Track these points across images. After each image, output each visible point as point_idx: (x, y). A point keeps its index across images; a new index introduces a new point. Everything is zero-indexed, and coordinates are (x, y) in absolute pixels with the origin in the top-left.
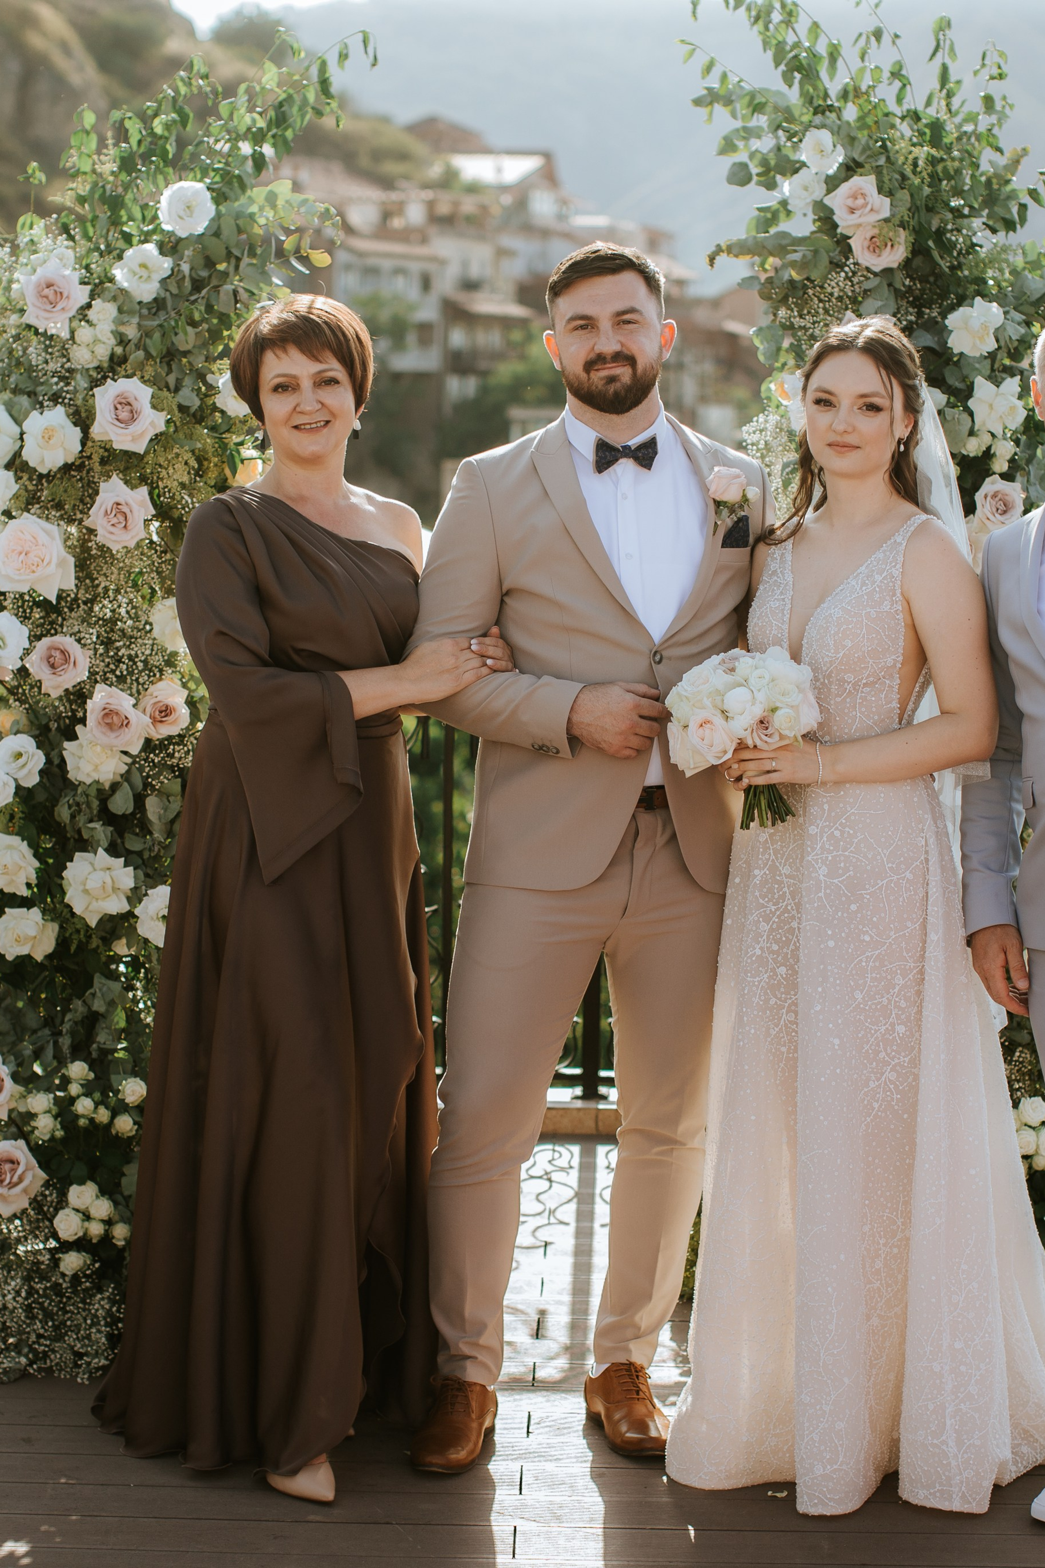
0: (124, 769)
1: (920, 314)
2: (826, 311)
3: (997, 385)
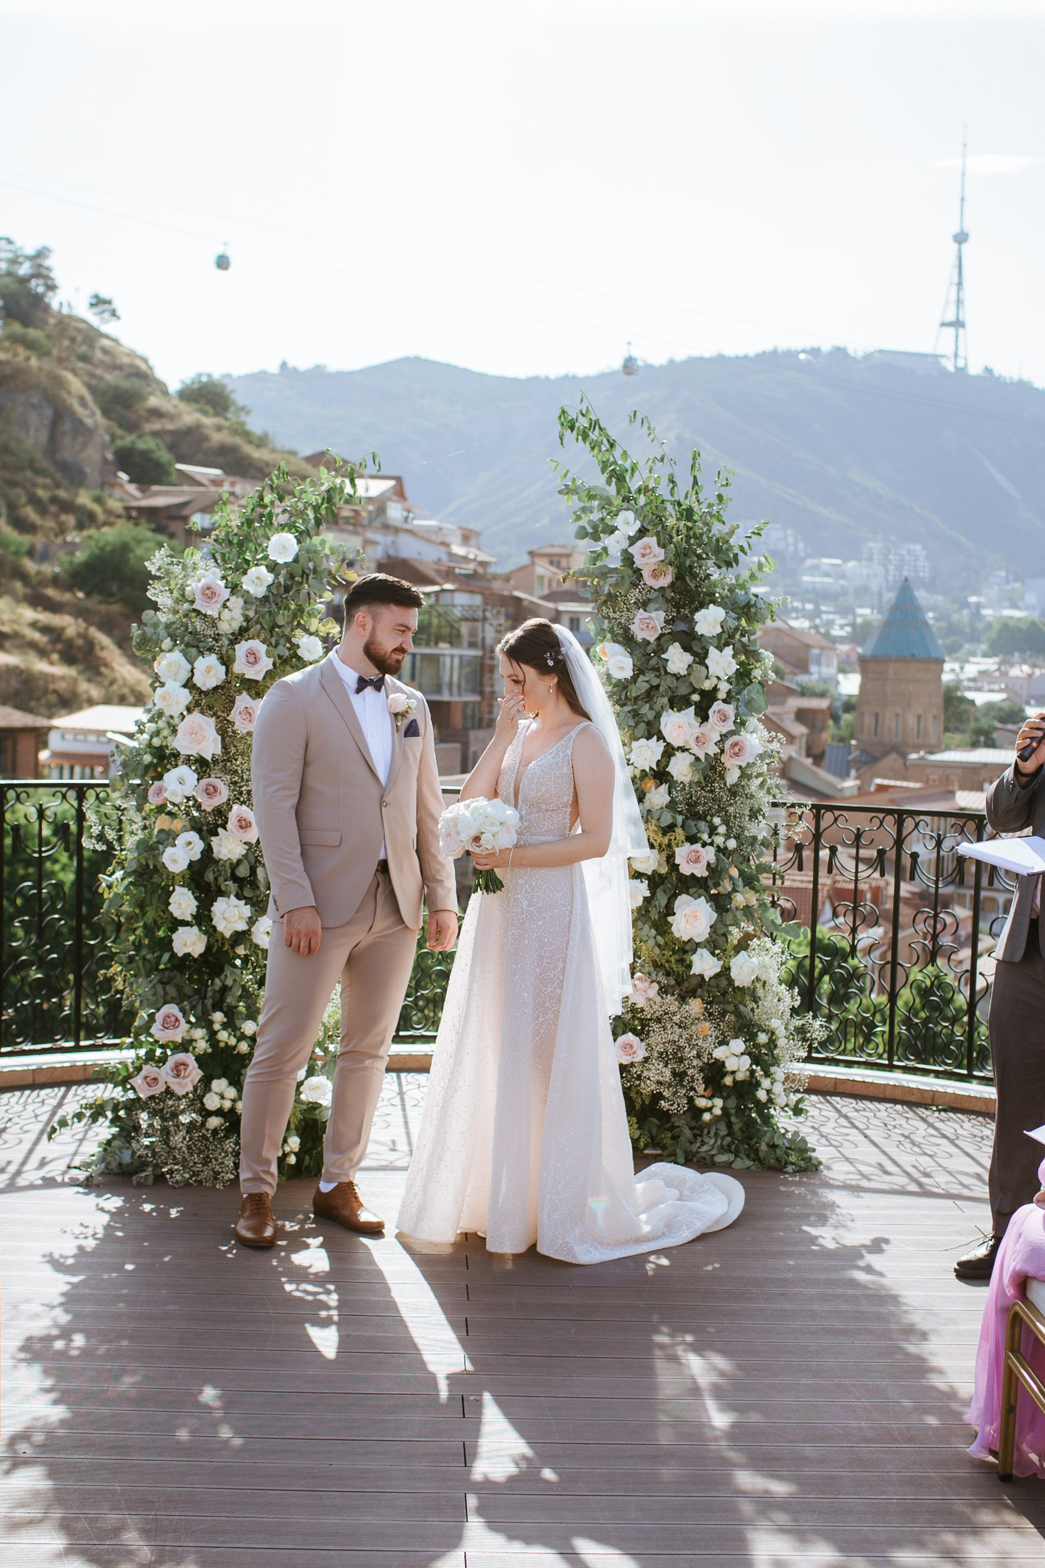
0: (244, 852)
1: (678, 612)
2: (628, 610)
3: (721, 651)
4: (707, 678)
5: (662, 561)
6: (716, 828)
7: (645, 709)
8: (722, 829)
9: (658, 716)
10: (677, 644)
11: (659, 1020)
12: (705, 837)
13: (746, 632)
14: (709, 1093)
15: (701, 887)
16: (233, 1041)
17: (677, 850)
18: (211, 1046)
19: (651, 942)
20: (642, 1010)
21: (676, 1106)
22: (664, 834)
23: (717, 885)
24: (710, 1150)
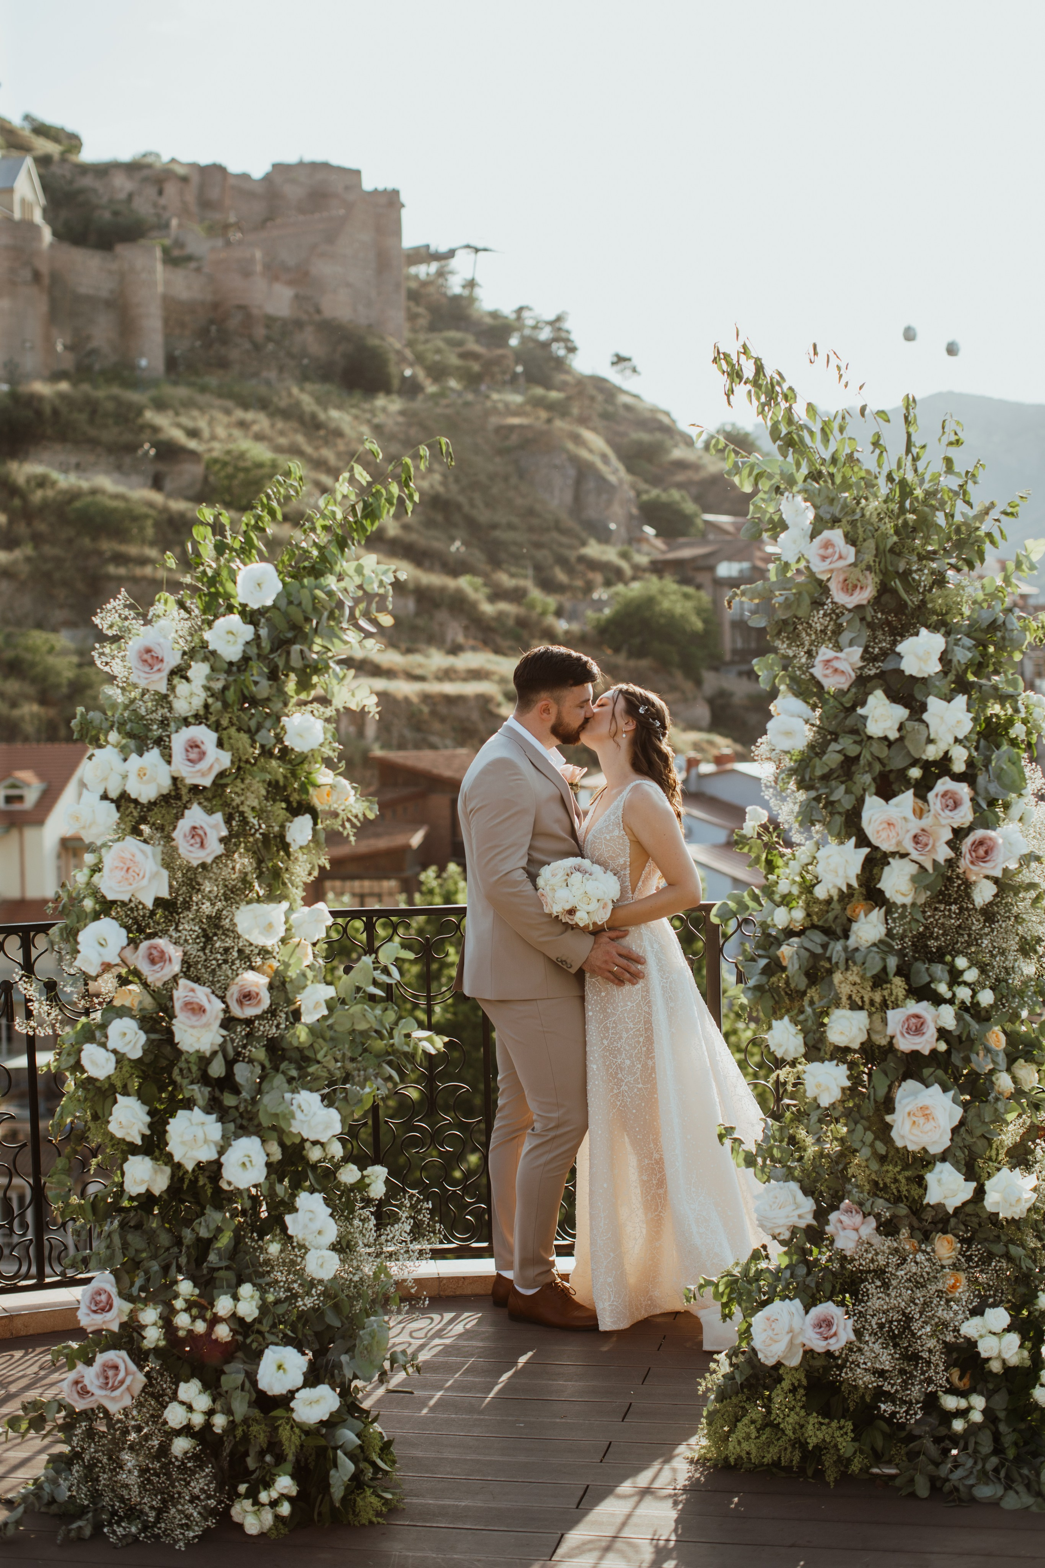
0: (220, 1040)
3: (949, 701)
4: (930, 741)
5: (854, 565)
6: (961, 972)
7: (839, 793)
9: (859, 805)
11: (878, 1275)
12: (941, 989)
14: (965, 1384)
15: (939, 1066)
16: (200, 1327)
17: (892, 1014)
18: (165, 1335)
19: (866, 1152)
20: (853, 1260)
21: (904, 1411)
22: (874, 988)
23: (964, 1062)
24: (967, 1477)
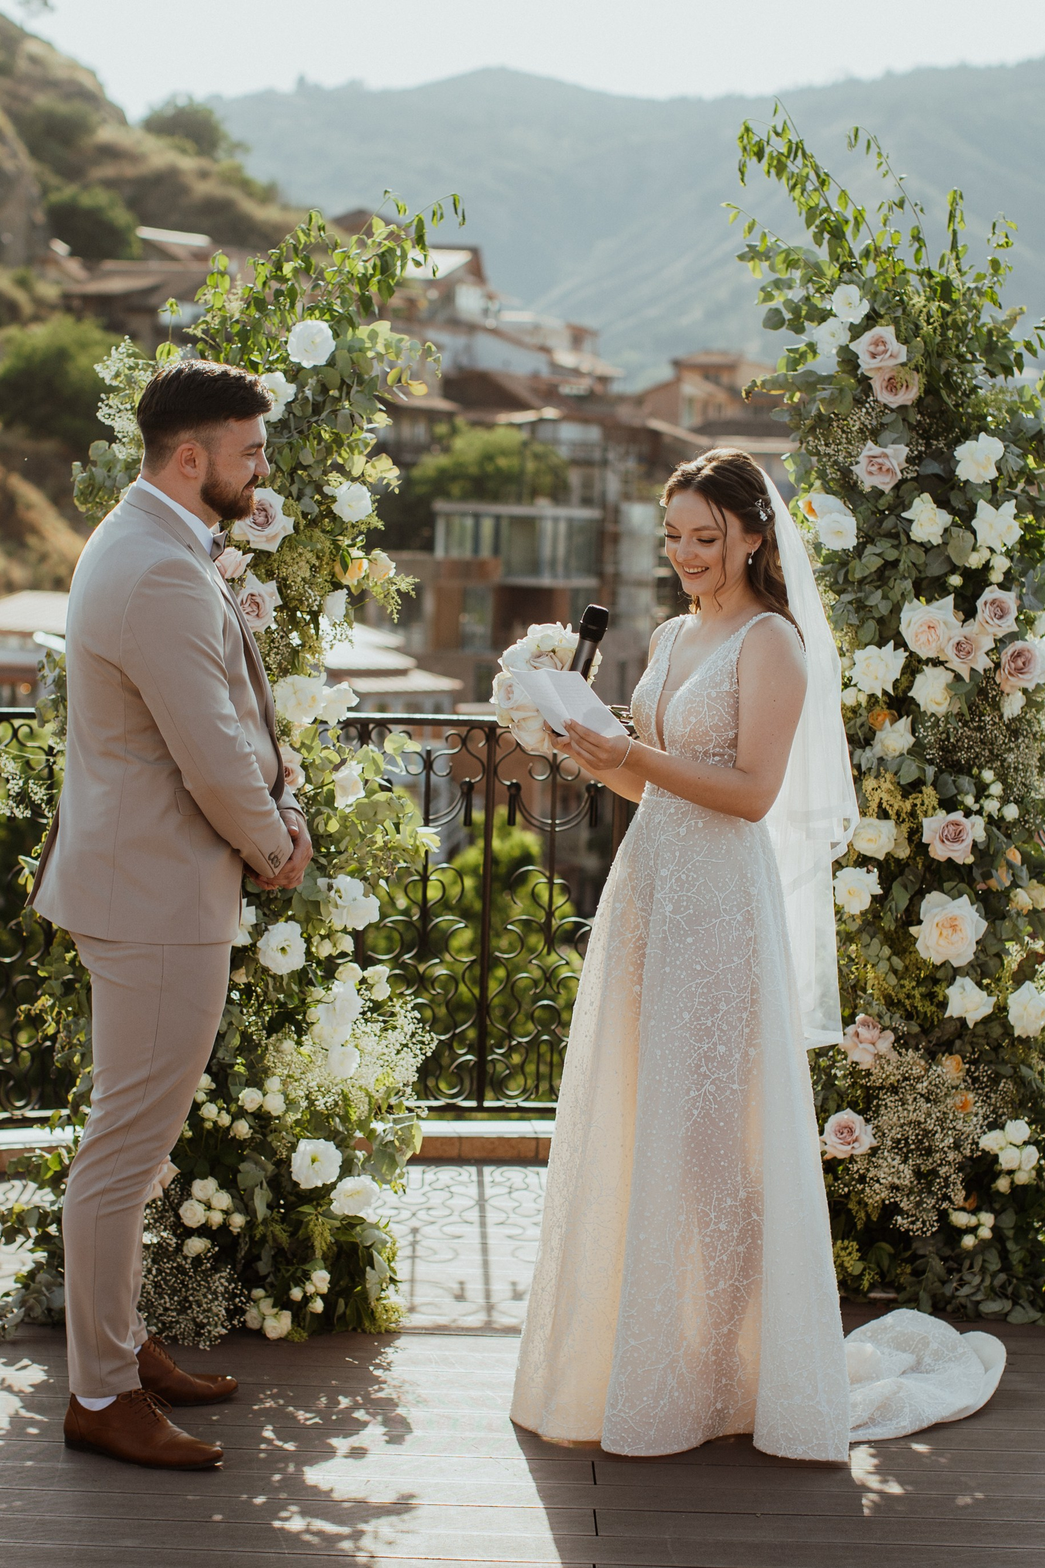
1: (928, 445)
2: (849, 442)
3: (997, 507)
4: (974, 549)
5: (903, 365)
6: (986, 787)
7: (875, 598)
8: (996, 789)
9: (896, 609)
10: (926, 496)
11: (894, 1089)
12: (969, 800)
13: (1035, 476)
14: (971, 1204)
15: (962, 880)
16: (225, 1120)
17: (926, 822)
18: (191, 1127)
19: (884, 966)
20: (869, 1073)
21: (919, 1224)
22: (905, 796)
23: (987, 876)
24: (973, 1294)
